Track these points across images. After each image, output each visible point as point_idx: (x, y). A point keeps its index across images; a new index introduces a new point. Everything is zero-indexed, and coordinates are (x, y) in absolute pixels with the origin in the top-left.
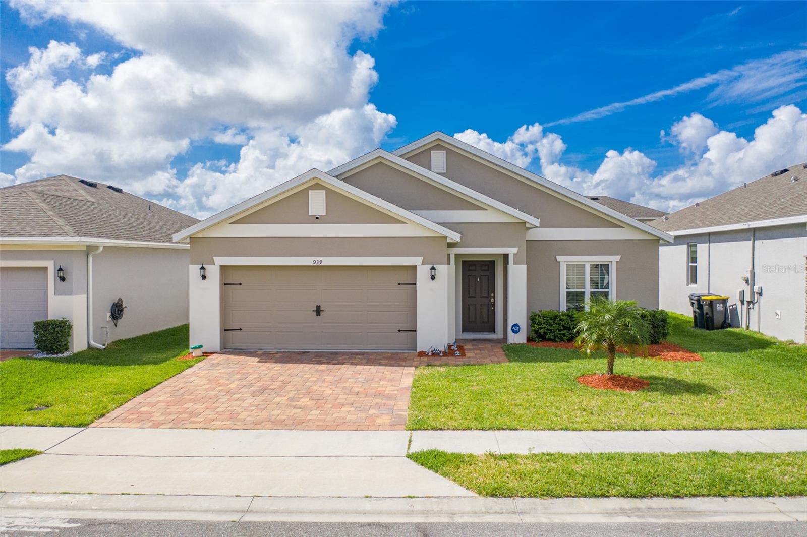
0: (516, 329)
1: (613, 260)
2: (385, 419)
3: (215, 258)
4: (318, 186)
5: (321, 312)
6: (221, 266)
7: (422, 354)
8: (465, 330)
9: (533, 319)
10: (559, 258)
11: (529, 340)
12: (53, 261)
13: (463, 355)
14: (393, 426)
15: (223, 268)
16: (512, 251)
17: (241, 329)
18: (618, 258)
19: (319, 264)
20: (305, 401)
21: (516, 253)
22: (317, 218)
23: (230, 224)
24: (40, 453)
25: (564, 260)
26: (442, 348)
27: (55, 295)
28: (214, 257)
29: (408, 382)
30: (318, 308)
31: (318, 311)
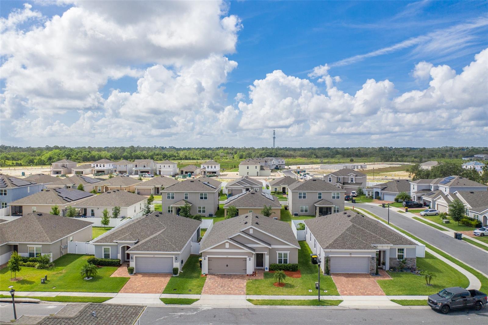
0: (267, 269)
2: (242, 293)
4: (227, 242)
7: (248, 275)
8: (257, 266)
9: (270, 266)
10: (277, 252)
11: (269, 270)
12: (174, 256)
13: (255, 276)
14: (244, 294)
15: (208, 258)
16: (266, 253)
17: (212, 270)
18: (289, 252)
19: (228, 257)
20: (230, 289)
22: (227, 248)
23: (210, 249)
24: (199, 299)
25: (278, 252)
26: (252, 273)
27: (175, 263)
28: (207, 256)
29: (245, 284)
31: (227, 266)
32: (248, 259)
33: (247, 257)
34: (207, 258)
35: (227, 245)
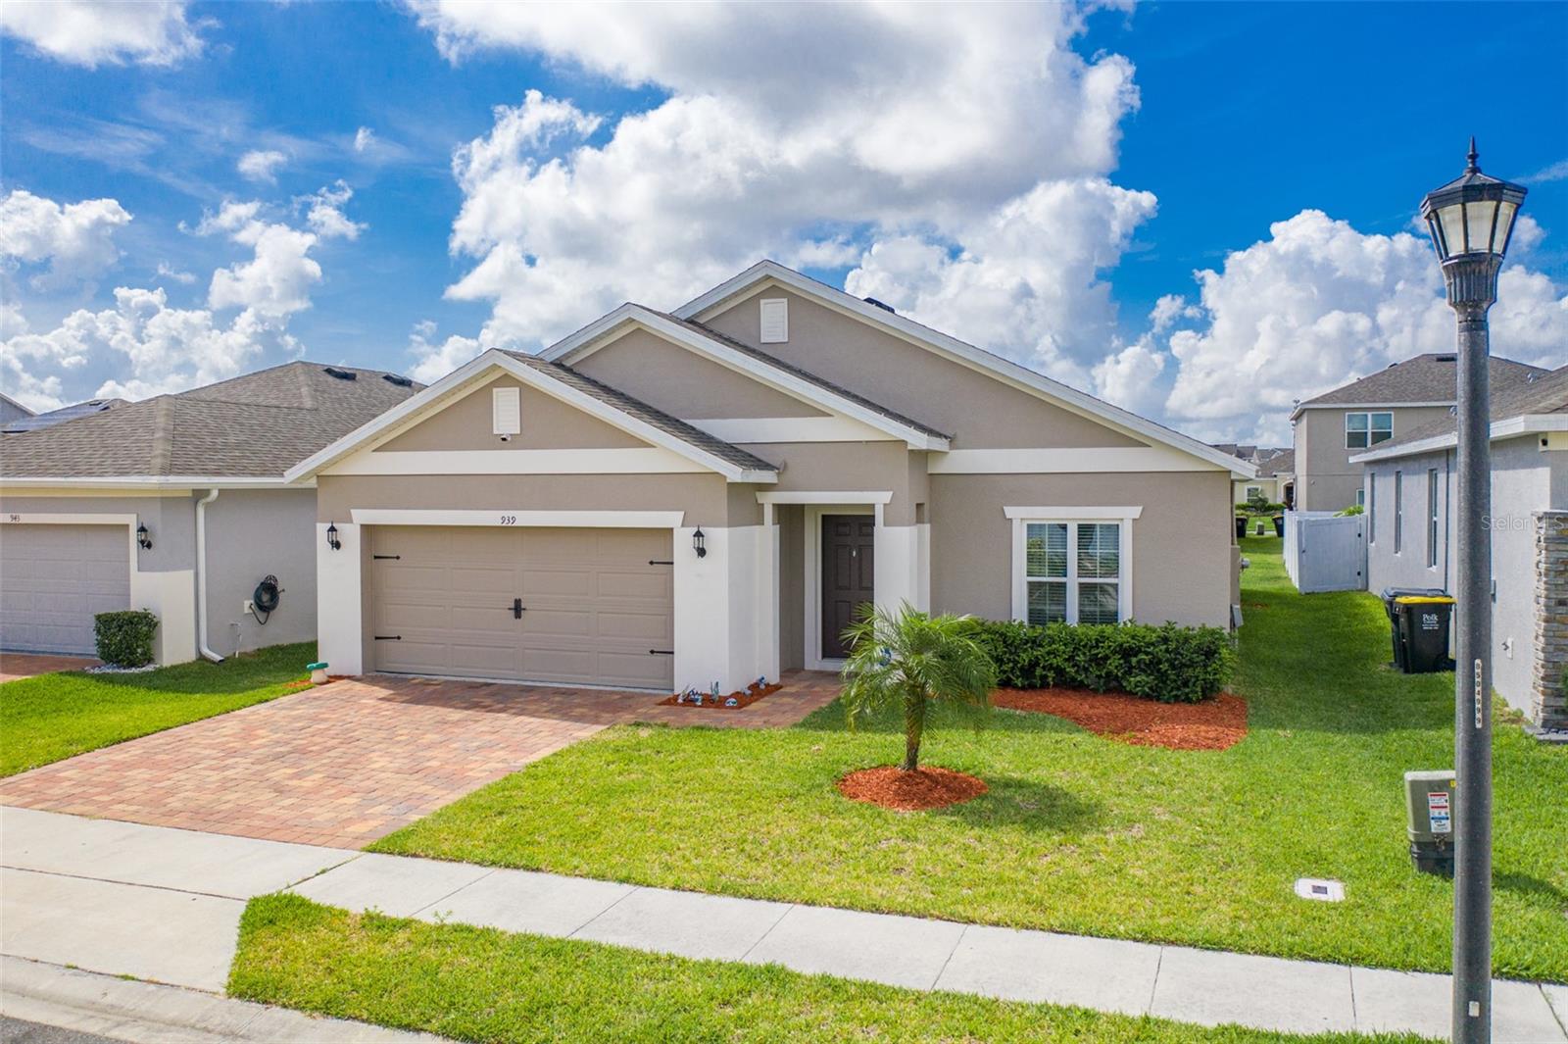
1: (1125, 515)
3: (355, 513)
4: (506, 380)
5: (522, 612)
6: (362, 525)
8: (828, 654)
10: (1010, 512)
12: (135, 515)
15: (365, 527)
16: (880, 499)
17: (399, 638)
18: (1135, 512)
19: (510, 525)
21: (888, 502)
22: (504, 439)
23: (374, 451)
25: (1021, 516)
27: (139, 570)
28: (352, 511)
30: (518, 602)
31: (518, 609)
32: (683, 540)
33: (671, 519)
34: (350, 535)
35: (506, 412)
